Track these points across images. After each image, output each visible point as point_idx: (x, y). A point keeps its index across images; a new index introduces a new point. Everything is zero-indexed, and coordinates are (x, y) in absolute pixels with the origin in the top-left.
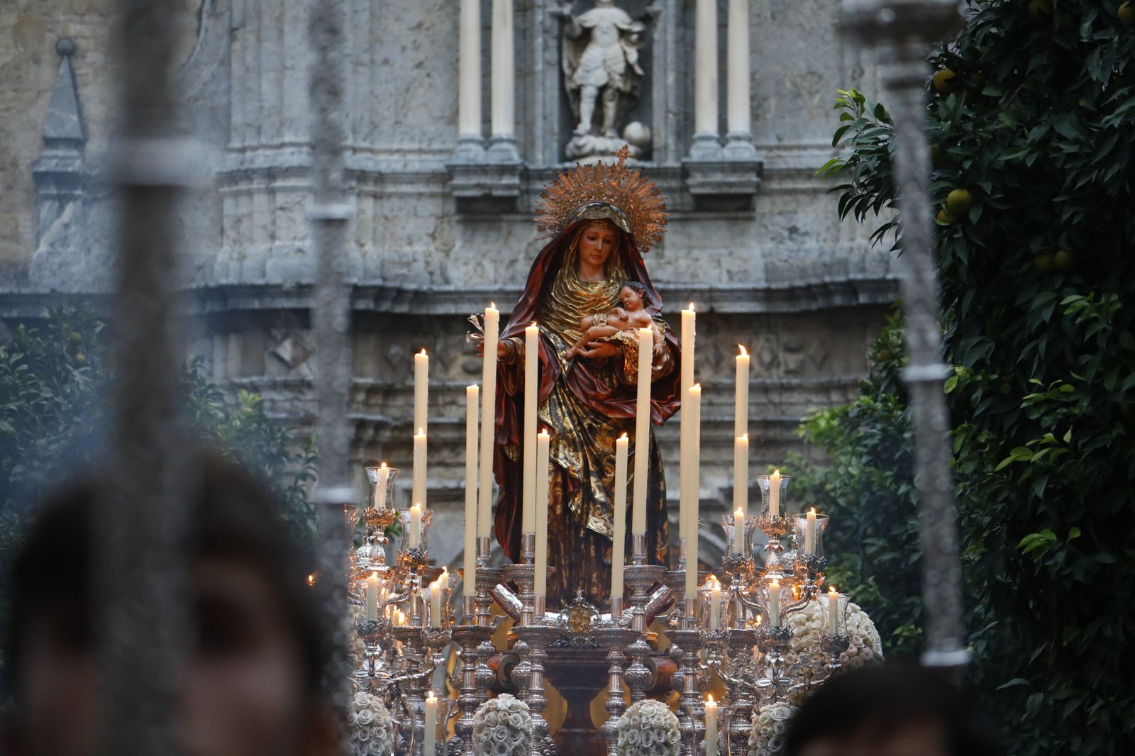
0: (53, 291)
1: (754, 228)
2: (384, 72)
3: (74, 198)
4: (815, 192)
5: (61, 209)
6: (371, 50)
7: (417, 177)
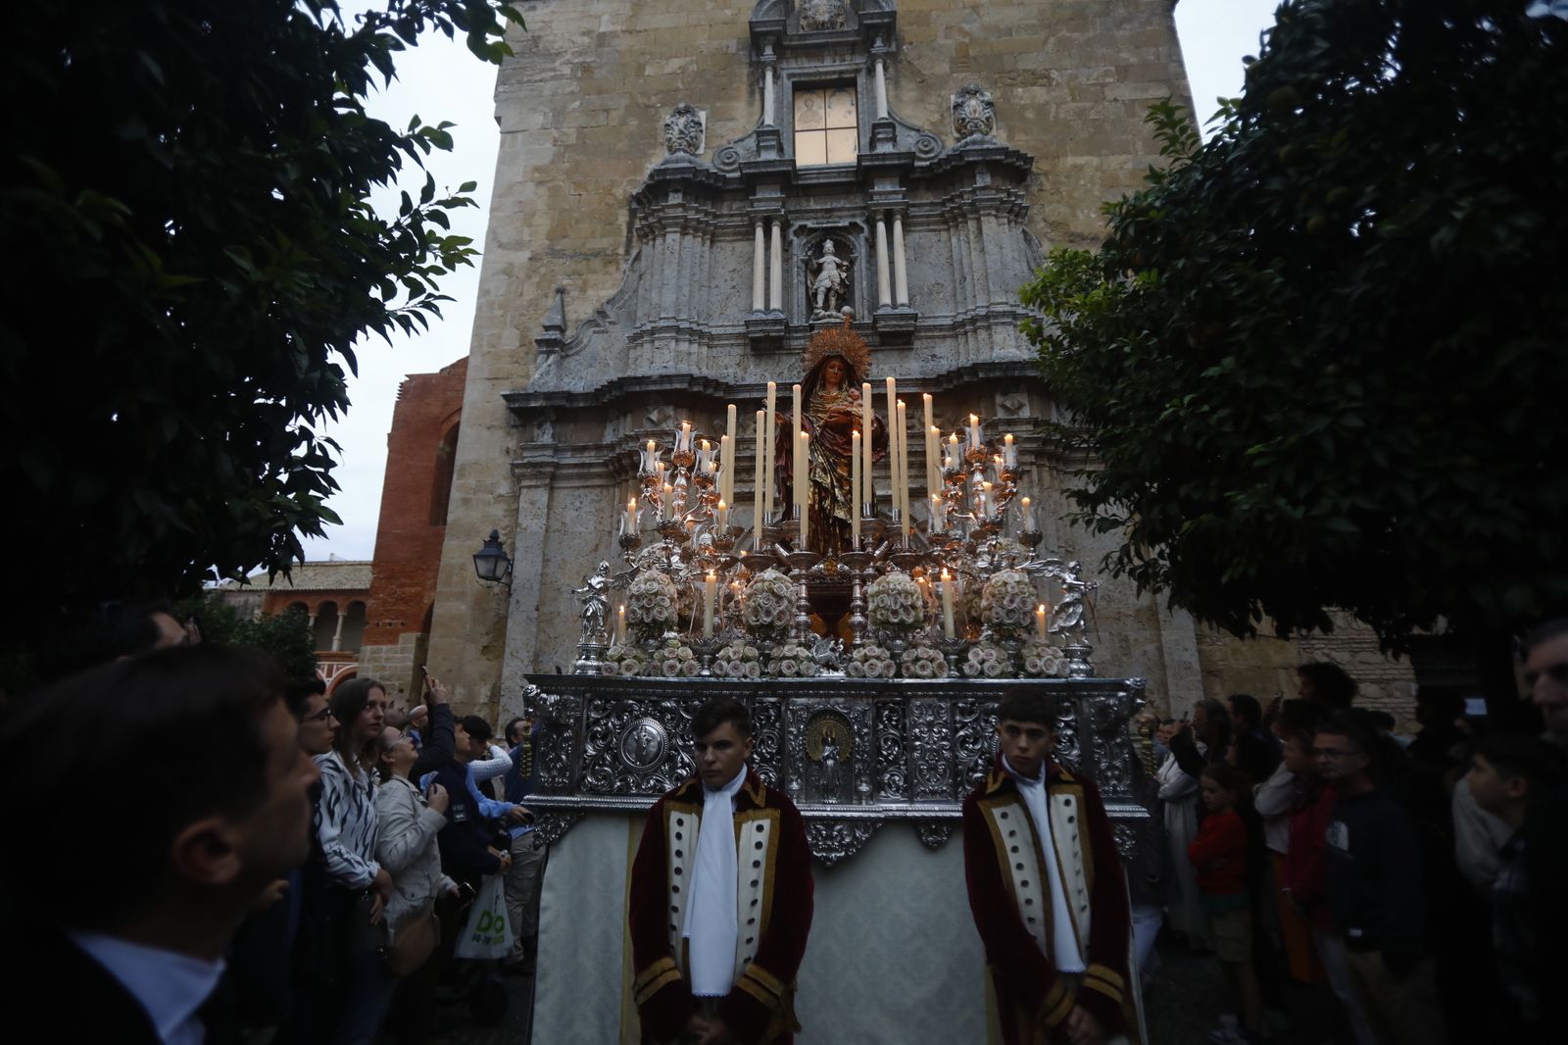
0: (536, 392)
1: (913, 354)
2: (715, 291)
3: (554, 352)
4: (944, 337)
5: (548, 358)
6: (709, 280)
7: (730, 336)
